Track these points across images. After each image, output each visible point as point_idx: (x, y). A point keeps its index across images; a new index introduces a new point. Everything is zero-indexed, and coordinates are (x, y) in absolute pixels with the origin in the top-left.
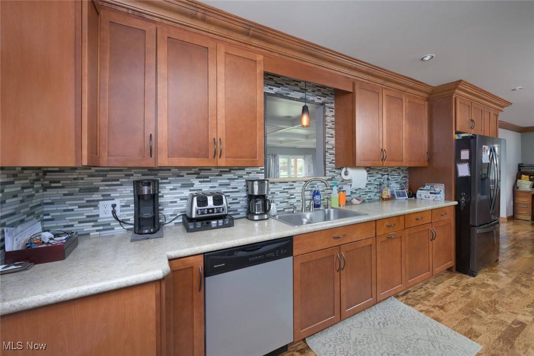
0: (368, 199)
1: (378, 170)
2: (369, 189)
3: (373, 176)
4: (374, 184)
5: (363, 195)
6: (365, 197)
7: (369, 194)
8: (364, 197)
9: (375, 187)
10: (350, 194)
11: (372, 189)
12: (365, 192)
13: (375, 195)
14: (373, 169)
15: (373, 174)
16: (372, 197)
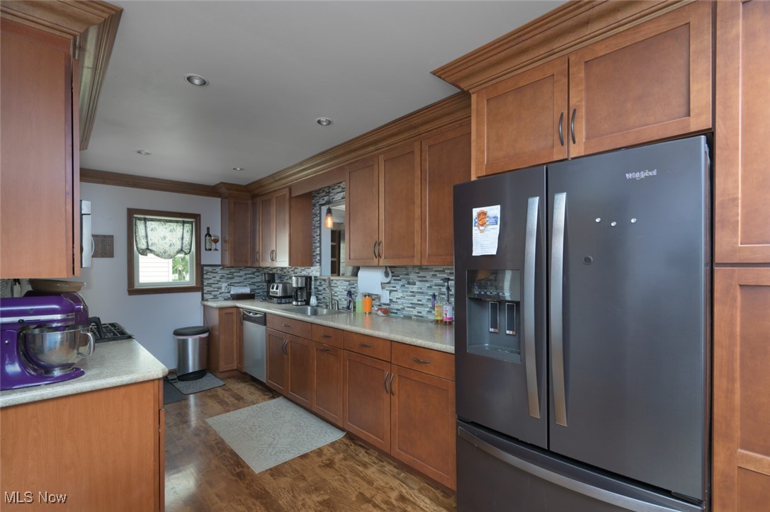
0: (416, 316)
1: (436, 271)
2: (418, 300)
3: (427, 281)
4: (427, 294)
5: (408, 307)
6: (412, 311)
7: (418, 309)
8: (408, 311)
9: (428, 299)
10: (388, 302)
11: (424, 301)
12: (411, 303)
13: (428, 311)
14: (427, 269)
15: (425, 277)
16: (424, 314)
